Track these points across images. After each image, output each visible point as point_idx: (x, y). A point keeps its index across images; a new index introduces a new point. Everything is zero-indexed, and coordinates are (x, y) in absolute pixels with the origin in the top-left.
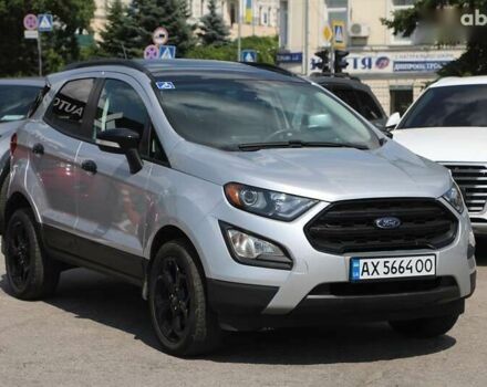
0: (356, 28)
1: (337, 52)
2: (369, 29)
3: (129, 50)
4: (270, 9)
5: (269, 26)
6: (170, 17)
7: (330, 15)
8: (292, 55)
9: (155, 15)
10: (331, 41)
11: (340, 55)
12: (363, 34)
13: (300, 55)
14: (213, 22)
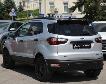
0: (56, 9)
1: (52, 14)
2: (58, 10)
3: (4, 13)
4: (32, 4)
5: (32, 8)
6: (13, 6)
7: (50, 6)
8: (42, 15)
9: (9, 5)
10: (51, 12)
11: (53, 15)
12: (57, 10)
13: (44, 15)
14: (20, 7)
